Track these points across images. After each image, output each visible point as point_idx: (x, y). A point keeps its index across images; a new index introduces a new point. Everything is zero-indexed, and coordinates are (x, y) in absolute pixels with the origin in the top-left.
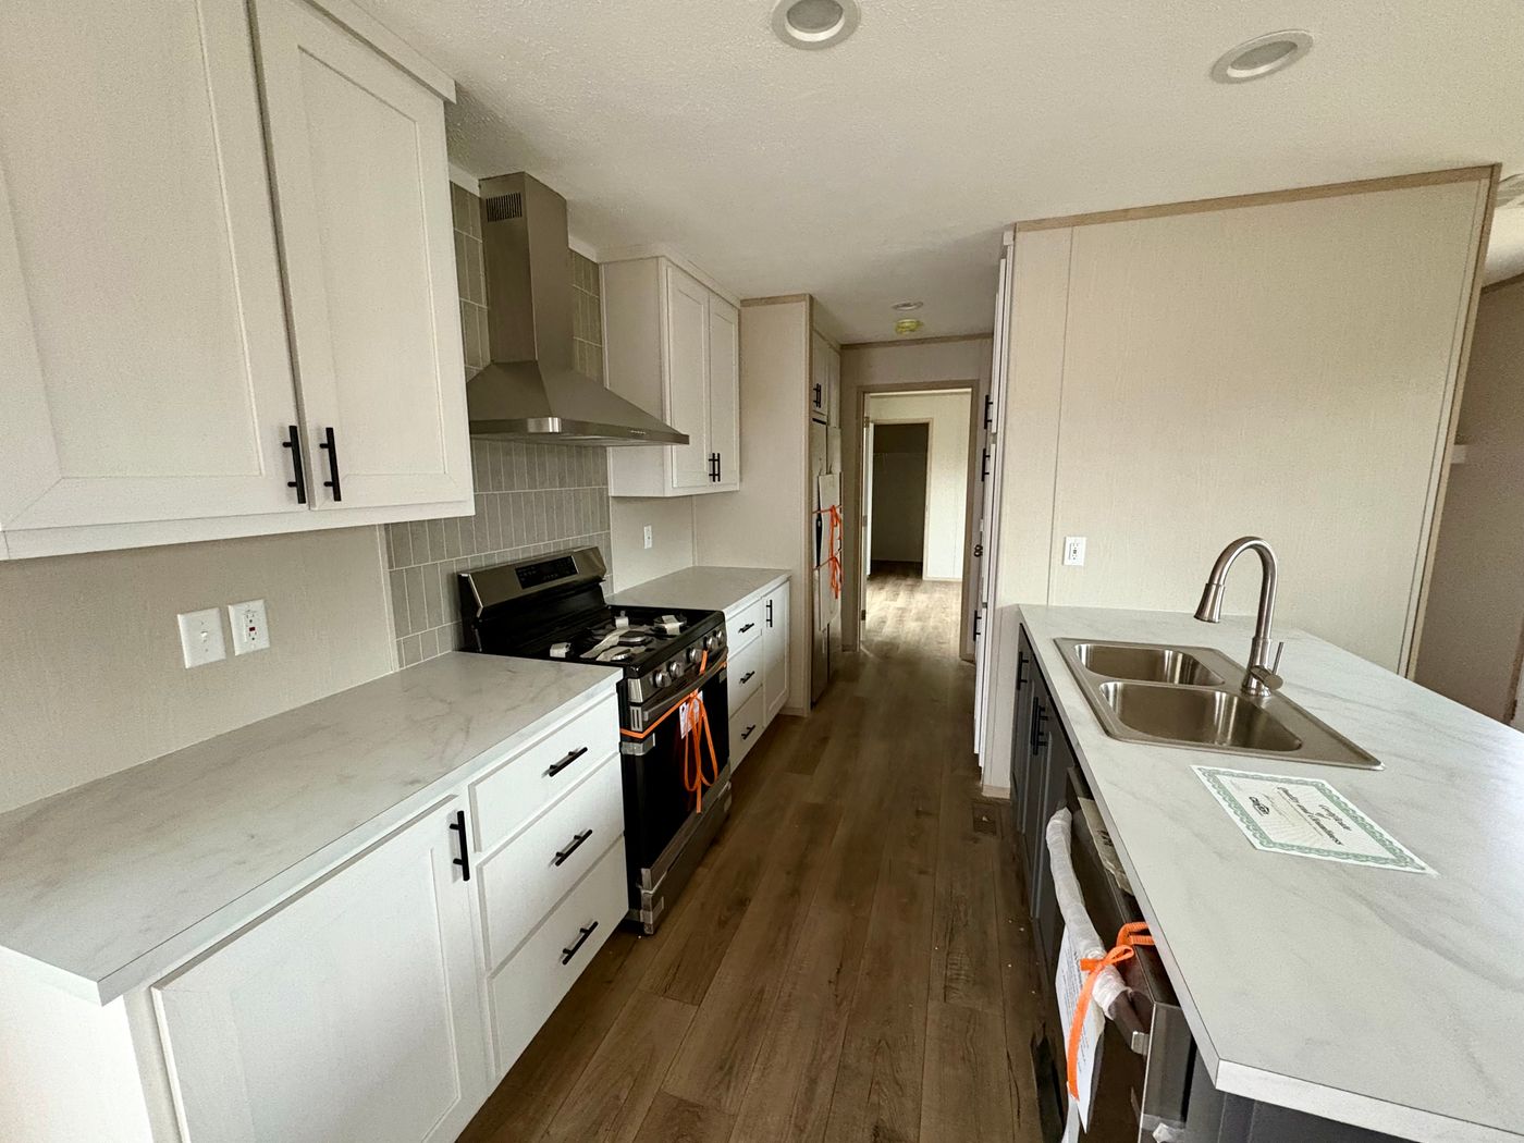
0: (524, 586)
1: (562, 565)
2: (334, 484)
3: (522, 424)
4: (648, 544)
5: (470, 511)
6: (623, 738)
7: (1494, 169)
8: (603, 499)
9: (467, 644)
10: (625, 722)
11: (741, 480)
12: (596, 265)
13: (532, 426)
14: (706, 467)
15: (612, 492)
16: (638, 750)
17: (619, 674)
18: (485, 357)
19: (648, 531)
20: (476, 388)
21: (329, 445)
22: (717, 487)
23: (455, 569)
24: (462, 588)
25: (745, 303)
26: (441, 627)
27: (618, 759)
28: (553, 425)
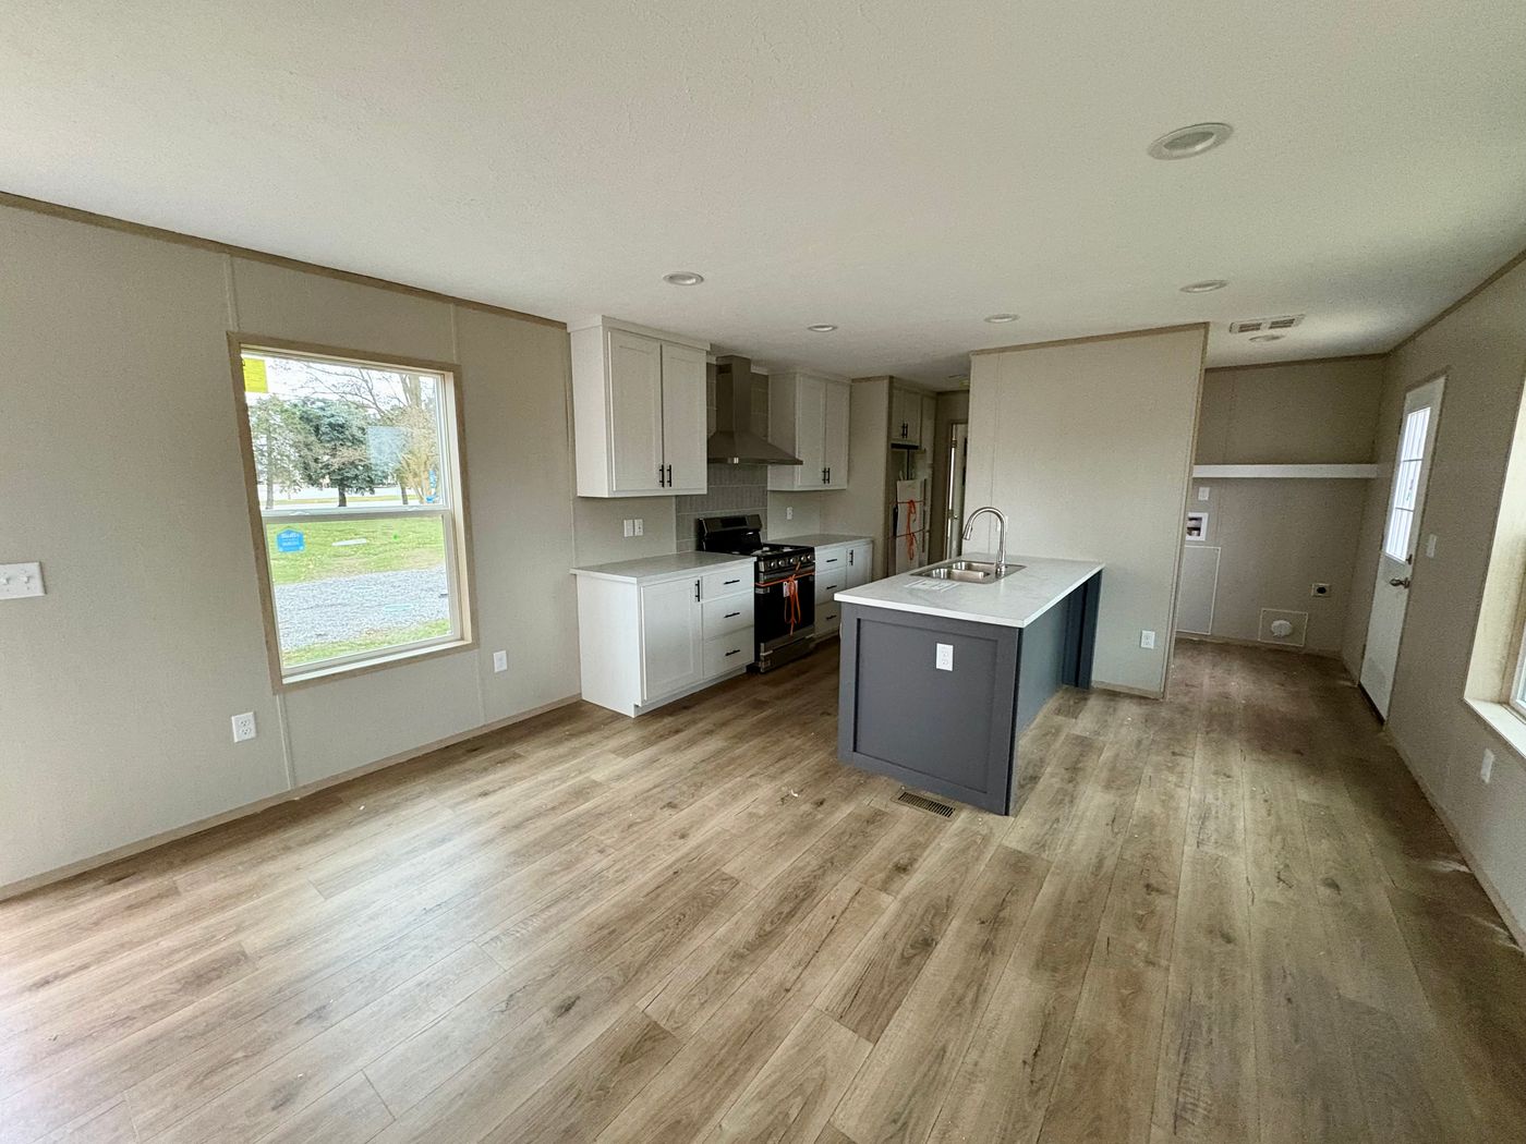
0: (724, 526)
1: (740, 520)
2: (670, 482)
3: (726, 460)
4: (789, 517)
5: (705, 492)
6: (756, 586)
7: (1206, 325)
8: (765, 492)
9: (699, 548)
10: (757, 579)
11: (848, 481)
12: (767, 377)
13: (729, 461)
14: (821, 475)
15: (769, 488)
16: (761, 591)
17: (755, 559)
18: (714, 430)
19: (789, 510)
20: (711, 443)
21: (670, 470)
22: (827, 487)
23: (697, 517)
24: (699, 524)
25: (853, 380)
26: (691, 540)
27: (753, 595)
28: (736, 461)
